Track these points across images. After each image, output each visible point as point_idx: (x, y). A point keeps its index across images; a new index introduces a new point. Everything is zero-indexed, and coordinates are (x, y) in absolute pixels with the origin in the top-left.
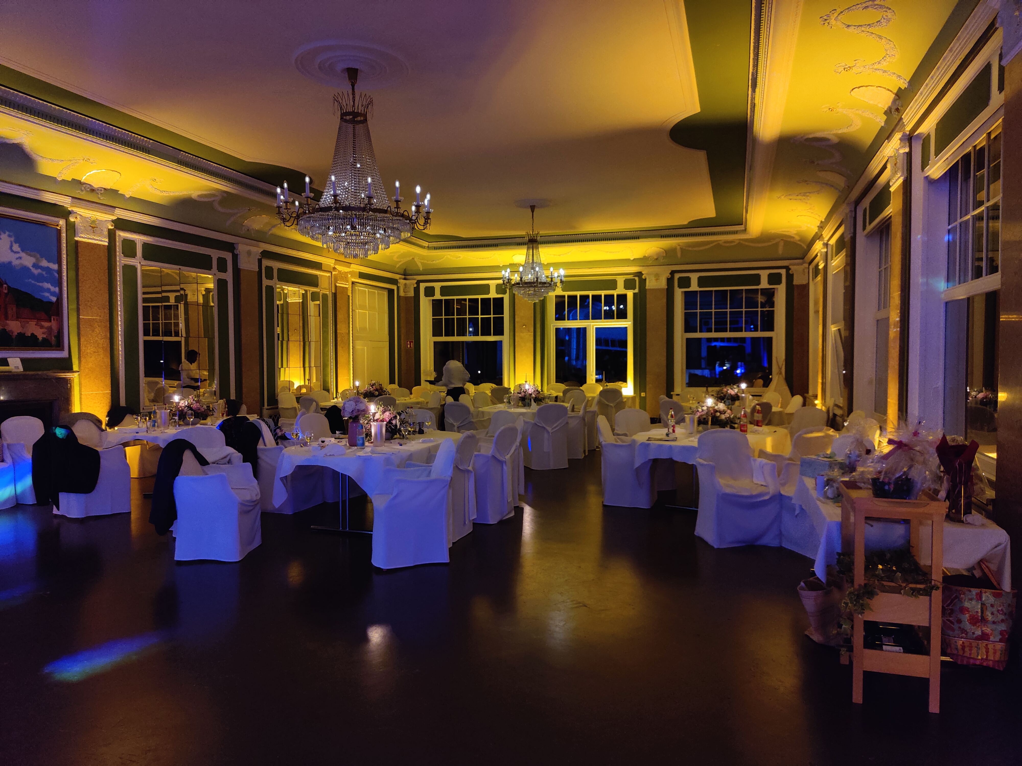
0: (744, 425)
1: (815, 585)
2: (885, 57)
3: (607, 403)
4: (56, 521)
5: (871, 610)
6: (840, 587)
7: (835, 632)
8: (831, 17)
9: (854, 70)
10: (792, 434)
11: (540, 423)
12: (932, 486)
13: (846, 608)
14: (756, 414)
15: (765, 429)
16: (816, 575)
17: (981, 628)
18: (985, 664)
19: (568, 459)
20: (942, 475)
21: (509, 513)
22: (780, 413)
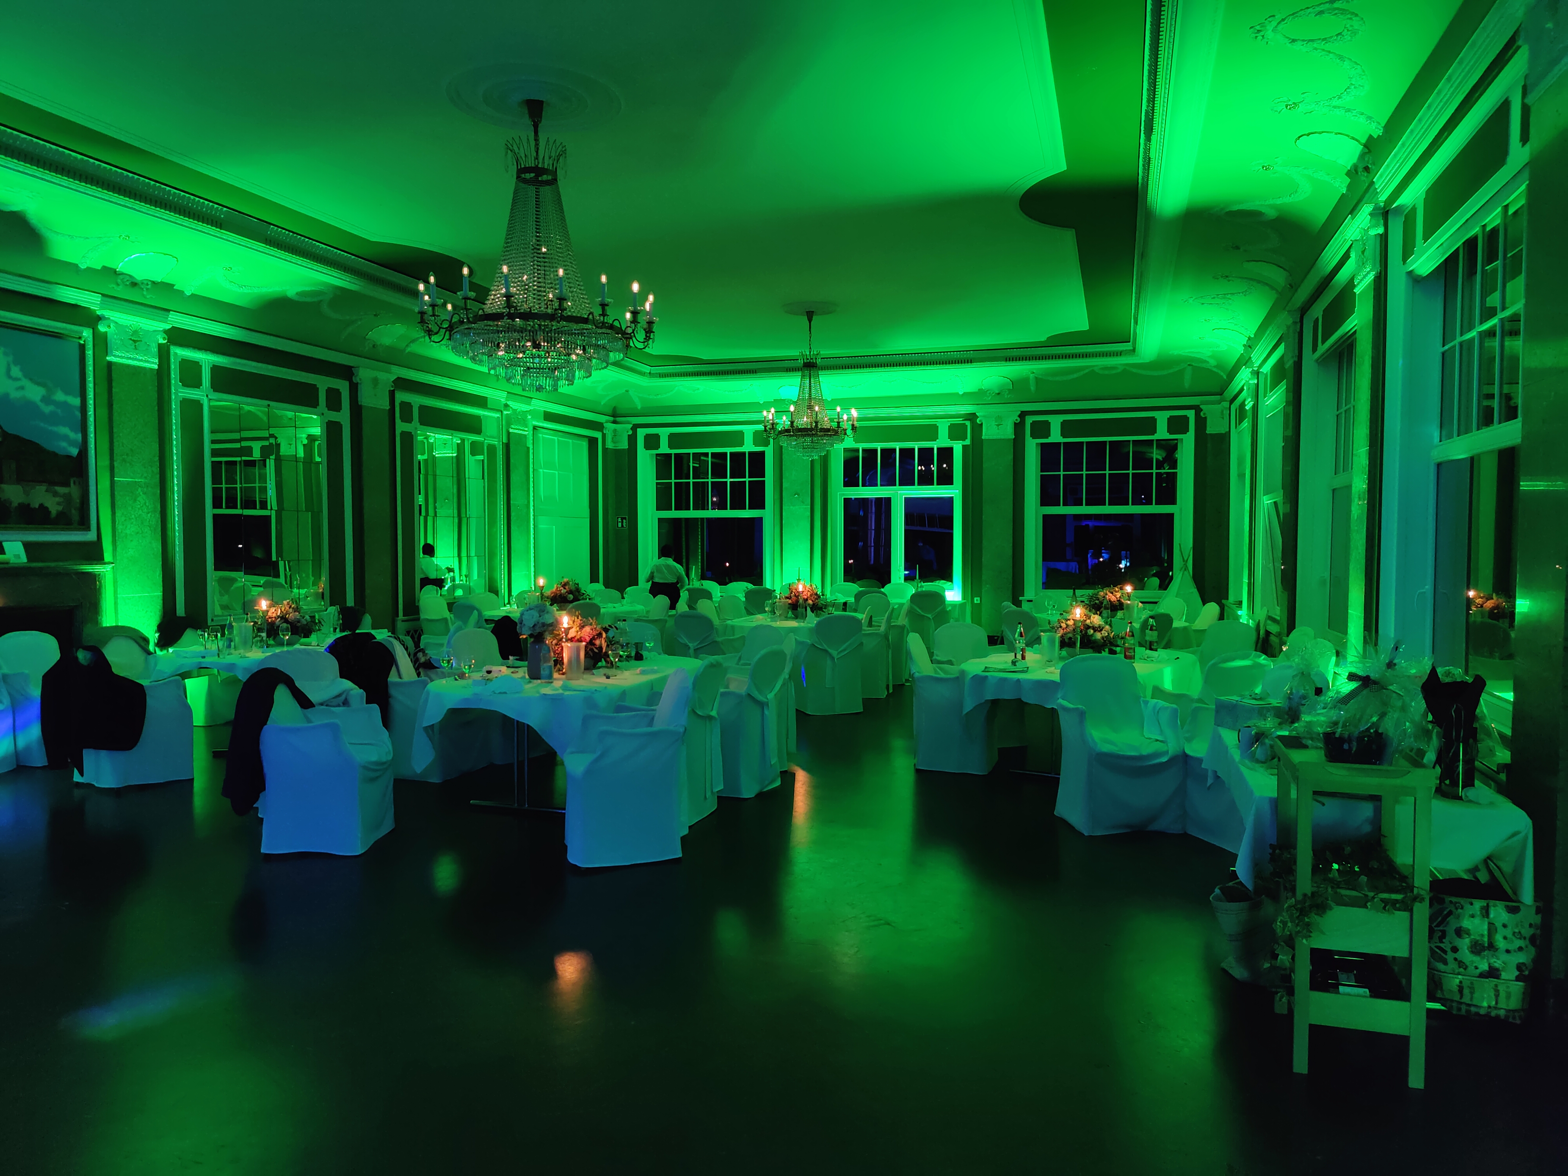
0: (1131, 648)
1: (1236, 893)
2: (1348, 88)
3: (922, 613)
4: (77, 793)
5: (1323, 933)
6: (1275, 898)
7: (1267, 965)
8: (1268, 27)
9: (1302, 108)
10: (1202, 661)
11: (822, 645)
12: (1416, 745)
13: (1284, 930)
14: (1148, 631)
15: (1162, 653)
16: (1238, 878)
17: (1488, 960)
18: (1493, 1014)
19: (863, 699)
20: (1430, 726)
21: (773, 781)
22: (1185, 628)
